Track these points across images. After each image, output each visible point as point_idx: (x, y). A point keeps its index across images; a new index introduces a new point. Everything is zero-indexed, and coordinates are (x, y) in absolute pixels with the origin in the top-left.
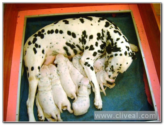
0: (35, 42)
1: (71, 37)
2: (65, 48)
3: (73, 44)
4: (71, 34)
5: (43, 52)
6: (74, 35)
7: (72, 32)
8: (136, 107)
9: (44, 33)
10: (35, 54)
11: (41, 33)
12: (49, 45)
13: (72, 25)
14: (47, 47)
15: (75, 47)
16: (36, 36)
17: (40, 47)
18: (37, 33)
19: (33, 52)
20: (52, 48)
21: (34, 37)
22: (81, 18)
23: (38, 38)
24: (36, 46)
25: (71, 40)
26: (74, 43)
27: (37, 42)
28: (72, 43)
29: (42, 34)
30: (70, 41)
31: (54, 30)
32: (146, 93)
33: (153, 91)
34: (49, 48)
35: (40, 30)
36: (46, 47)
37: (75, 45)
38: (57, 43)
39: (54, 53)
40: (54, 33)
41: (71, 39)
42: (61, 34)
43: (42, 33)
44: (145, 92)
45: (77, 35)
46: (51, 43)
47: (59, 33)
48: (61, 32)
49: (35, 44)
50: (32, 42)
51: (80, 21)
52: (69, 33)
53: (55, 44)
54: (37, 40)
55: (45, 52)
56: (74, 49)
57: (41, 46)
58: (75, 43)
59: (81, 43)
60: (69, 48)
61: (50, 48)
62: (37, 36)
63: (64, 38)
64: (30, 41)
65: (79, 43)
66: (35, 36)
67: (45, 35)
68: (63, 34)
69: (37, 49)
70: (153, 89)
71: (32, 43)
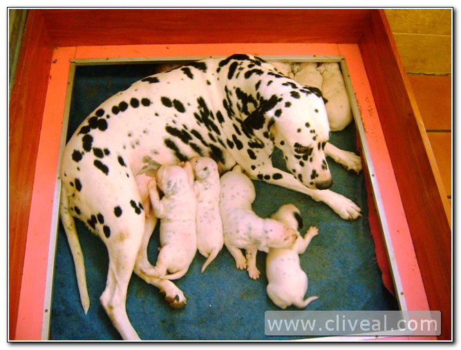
0: (91, 145)
1: (173, 110)
2: (169, 144)
3: (184, 129)
4: (173, 104)
5: (121, 161)
6: (180, 107)
7: (172, 99)
8: (354, 300)
9: (104, 117)
10: (107, 174)
11: (97, 118)
12: (128, 141)
13: (168, 83)
14: (125, 148)
15: (191, 138)
16: (85, 130)
17: (107, 152)
18: (86, 123)
19: (100, 172)
20: (137, 147)
21: (82, 135)
22: (184, 67)
23: (95, 133)
24: (98, 153)
25: (175, 118)
26: (185, 126)
27: (95, 144)
28: (180, 128)
29: (101, 119)
30: (174, 122)
31: (128, 101)
32: (377, 264)
33: (396, 258)
34: (129, 147)
35: (93, 114)
36: (122, 147)
37: (188, 131)
38: (145, 132)
39: (147, 164)
40: (130, 108)
41: (176, 116)
42: (146, 108)
43: (99, 118)
44: (376, 260)
45: (186, 106)
46: (130, 135)
47: (141, 106)
48: (146, 102)
49: (92, 151)
50: (81, 149)
51: (185, 73)
52: (166, 102)
53: (140, 136)
54: (94, 139)
55: (126, 161)
56: (190, 141)
57: (110, 150)
58: (187, 126)
59: (203, 125)
60: (178, 141)
61: (133, 147)
62: (89, 131)
63: (157, 115)
64: (77, 149)
65: (197, 125)
66: (83, 133)
67: (108, 120)
68: (151, 105)
69: (105, 160)
70: (396, 252)
71: (83, 153)
